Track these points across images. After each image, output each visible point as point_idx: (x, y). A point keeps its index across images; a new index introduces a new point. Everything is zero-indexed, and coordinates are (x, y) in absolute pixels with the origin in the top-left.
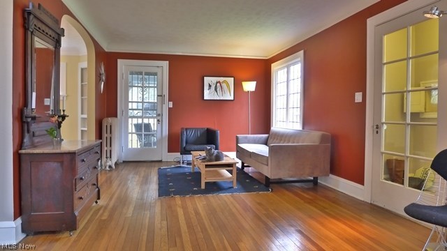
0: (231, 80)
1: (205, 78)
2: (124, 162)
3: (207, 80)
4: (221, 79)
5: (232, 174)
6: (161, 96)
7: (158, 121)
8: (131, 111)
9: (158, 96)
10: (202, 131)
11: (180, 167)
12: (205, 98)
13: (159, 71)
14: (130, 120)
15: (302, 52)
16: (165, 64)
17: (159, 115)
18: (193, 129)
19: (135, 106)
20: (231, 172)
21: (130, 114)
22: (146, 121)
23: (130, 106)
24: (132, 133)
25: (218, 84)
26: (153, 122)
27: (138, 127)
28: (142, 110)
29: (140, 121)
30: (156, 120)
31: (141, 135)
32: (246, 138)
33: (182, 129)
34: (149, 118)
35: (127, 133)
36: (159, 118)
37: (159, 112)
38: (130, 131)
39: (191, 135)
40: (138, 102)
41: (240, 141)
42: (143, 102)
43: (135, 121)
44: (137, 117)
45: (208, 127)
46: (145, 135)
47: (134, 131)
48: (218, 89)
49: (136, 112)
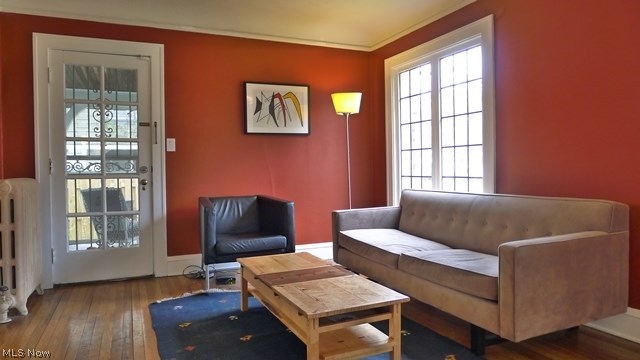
0: (302, 92)
1: (248, 85)
2: (57, 287)
3: (253, 91)
4: (282, 89)
5: (386, 332)
6: (148, 125)
7: (142, 183)
8: (73, 162)
9: (140, 124)
10: (248, 203)
11: (206, 294)
12: (249, 131)
13: (140, 67)
14: (70, 183)
15: (489, 19)
16: (157, 51)
17: (143, 170)
18: (227, 198)
19: (82, 149)
20: (383, 327)
21: (69, 170)
22: (111, 184)
23: (70, 148)
24: (76, 215)
25: (277, 101)
26: (129, 188)
27: (92, 198)
28: (100, 158)
29: (96, 184)
30: (136, 182)
31: (101, 217)
32: (355, 215)
33: (201, 200)
34: (118, 177)
35: (62, 215)
36: (145, 176)
37: (144, 163)
38: (71, 209)
39: (223, 214)
40: (89, 140)
41: (343, 224)
42: (102, 140)
43: (83, 184)
44: (90, 176)
45: (260, 194)
46: (109, 217)
47: (82, 209)
48: (276, 112)
49: (85, 163)
